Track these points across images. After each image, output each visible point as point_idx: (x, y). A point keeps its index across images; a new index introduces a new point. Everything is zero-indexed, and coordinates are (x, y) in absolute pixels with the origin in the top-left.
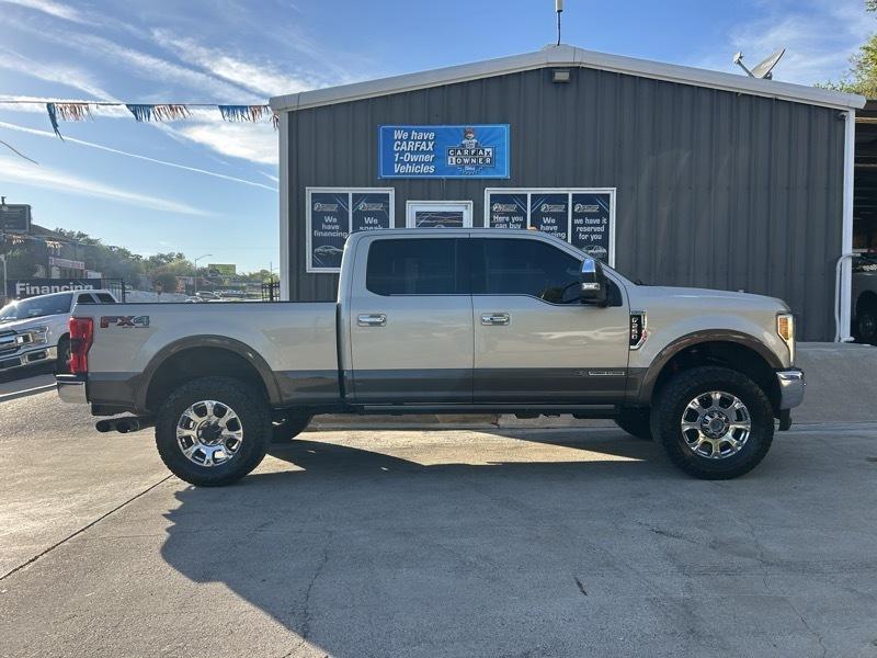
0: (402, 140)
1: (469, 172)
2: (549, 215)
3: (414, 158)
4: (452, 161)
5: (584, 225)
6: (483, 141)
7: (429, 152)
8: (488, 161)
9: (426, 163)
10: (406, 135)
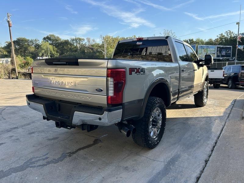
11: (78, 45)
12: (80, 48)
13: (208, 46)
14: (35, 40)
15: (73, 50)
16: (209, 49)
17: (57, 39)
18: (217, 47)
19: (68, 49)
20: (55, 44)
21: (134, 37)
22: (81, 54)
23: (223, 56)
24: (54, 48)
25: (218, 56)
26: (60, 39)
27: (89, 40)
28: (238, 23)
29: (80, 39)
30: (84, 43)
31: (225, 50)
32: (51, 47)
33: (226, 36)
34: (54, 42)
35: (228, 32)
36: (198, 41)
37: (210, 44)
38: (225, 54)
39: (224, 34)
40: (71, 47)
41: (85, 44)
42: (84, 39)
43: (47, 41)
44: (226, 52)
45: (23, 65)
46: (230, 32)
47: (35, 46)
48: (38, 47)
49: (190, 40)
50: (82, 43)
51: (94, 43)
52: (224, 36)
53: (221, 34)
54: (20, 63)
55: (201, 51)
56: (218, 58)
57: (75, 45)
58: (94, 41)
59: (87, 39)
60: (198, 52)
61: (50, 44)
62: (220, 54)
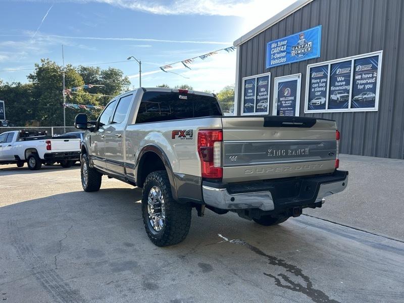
0: (274, 48)
1: (301, 58)
2: (341, 75)
3: (278, 56)
4: (293, 53)
5: (362, 79)
6: (308, 39)
7: (284, 51)
8: (309, 49)
9: (283, 57)
10: (276, 45)
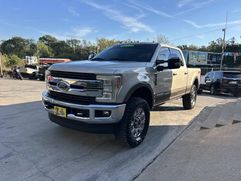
11: (74, 47)
12: (76, 50)
13: (199, 53)
14: (31, 39)
15: (69, 51)
16: (200, 56)
17: (53, 39)
18: (208, 54)
19: (64, 50)
20: (51, 44)
21: (128, 41)
22: (77, 56)
23: (213, 63)
24: (50, 48)
25: (208, 63)
26: (56, 40)
27: (85, 42)
28: (224, 30)
29: (76, 41)
30: (80, 44)
31: (216, 57)
32: (46, 47)
33: (217, 43)
34: (50, 43)
35: (220, 39)
36: (191, 47)
37: (202, 51)
38: (215, 61)
39: (215, 41)
40: (67, 48)
41: (81, 46)
42: (80, 41)
43: (43, 41)
44: (216, 59)
45: (9, 63)
46: (221, 39)
47: (31, 46)
48: (33, 46)
49: (183, 46)
50: (78, 44)
51: (90, 45)
52: (215, 43)
53: (212, 41)
54: (5, 61)
55: (192, 57)
56: (209, 65)
57: (71, 46)
58: (90, 43)
59: (83, 41)
60: (189, 58)
61: (46, 44)
62: (211, 61)
